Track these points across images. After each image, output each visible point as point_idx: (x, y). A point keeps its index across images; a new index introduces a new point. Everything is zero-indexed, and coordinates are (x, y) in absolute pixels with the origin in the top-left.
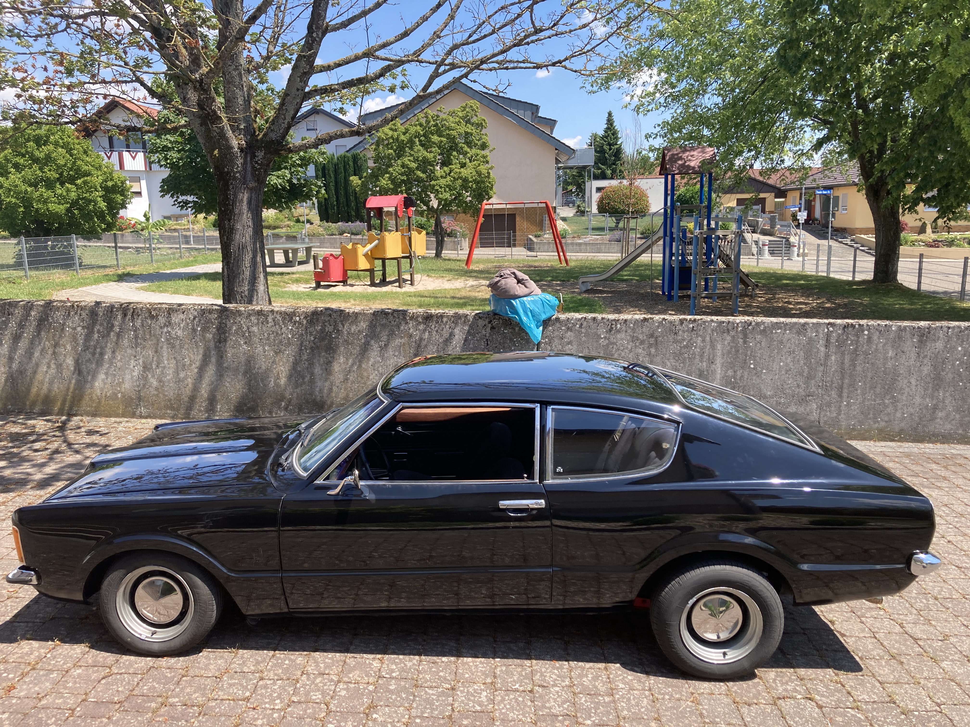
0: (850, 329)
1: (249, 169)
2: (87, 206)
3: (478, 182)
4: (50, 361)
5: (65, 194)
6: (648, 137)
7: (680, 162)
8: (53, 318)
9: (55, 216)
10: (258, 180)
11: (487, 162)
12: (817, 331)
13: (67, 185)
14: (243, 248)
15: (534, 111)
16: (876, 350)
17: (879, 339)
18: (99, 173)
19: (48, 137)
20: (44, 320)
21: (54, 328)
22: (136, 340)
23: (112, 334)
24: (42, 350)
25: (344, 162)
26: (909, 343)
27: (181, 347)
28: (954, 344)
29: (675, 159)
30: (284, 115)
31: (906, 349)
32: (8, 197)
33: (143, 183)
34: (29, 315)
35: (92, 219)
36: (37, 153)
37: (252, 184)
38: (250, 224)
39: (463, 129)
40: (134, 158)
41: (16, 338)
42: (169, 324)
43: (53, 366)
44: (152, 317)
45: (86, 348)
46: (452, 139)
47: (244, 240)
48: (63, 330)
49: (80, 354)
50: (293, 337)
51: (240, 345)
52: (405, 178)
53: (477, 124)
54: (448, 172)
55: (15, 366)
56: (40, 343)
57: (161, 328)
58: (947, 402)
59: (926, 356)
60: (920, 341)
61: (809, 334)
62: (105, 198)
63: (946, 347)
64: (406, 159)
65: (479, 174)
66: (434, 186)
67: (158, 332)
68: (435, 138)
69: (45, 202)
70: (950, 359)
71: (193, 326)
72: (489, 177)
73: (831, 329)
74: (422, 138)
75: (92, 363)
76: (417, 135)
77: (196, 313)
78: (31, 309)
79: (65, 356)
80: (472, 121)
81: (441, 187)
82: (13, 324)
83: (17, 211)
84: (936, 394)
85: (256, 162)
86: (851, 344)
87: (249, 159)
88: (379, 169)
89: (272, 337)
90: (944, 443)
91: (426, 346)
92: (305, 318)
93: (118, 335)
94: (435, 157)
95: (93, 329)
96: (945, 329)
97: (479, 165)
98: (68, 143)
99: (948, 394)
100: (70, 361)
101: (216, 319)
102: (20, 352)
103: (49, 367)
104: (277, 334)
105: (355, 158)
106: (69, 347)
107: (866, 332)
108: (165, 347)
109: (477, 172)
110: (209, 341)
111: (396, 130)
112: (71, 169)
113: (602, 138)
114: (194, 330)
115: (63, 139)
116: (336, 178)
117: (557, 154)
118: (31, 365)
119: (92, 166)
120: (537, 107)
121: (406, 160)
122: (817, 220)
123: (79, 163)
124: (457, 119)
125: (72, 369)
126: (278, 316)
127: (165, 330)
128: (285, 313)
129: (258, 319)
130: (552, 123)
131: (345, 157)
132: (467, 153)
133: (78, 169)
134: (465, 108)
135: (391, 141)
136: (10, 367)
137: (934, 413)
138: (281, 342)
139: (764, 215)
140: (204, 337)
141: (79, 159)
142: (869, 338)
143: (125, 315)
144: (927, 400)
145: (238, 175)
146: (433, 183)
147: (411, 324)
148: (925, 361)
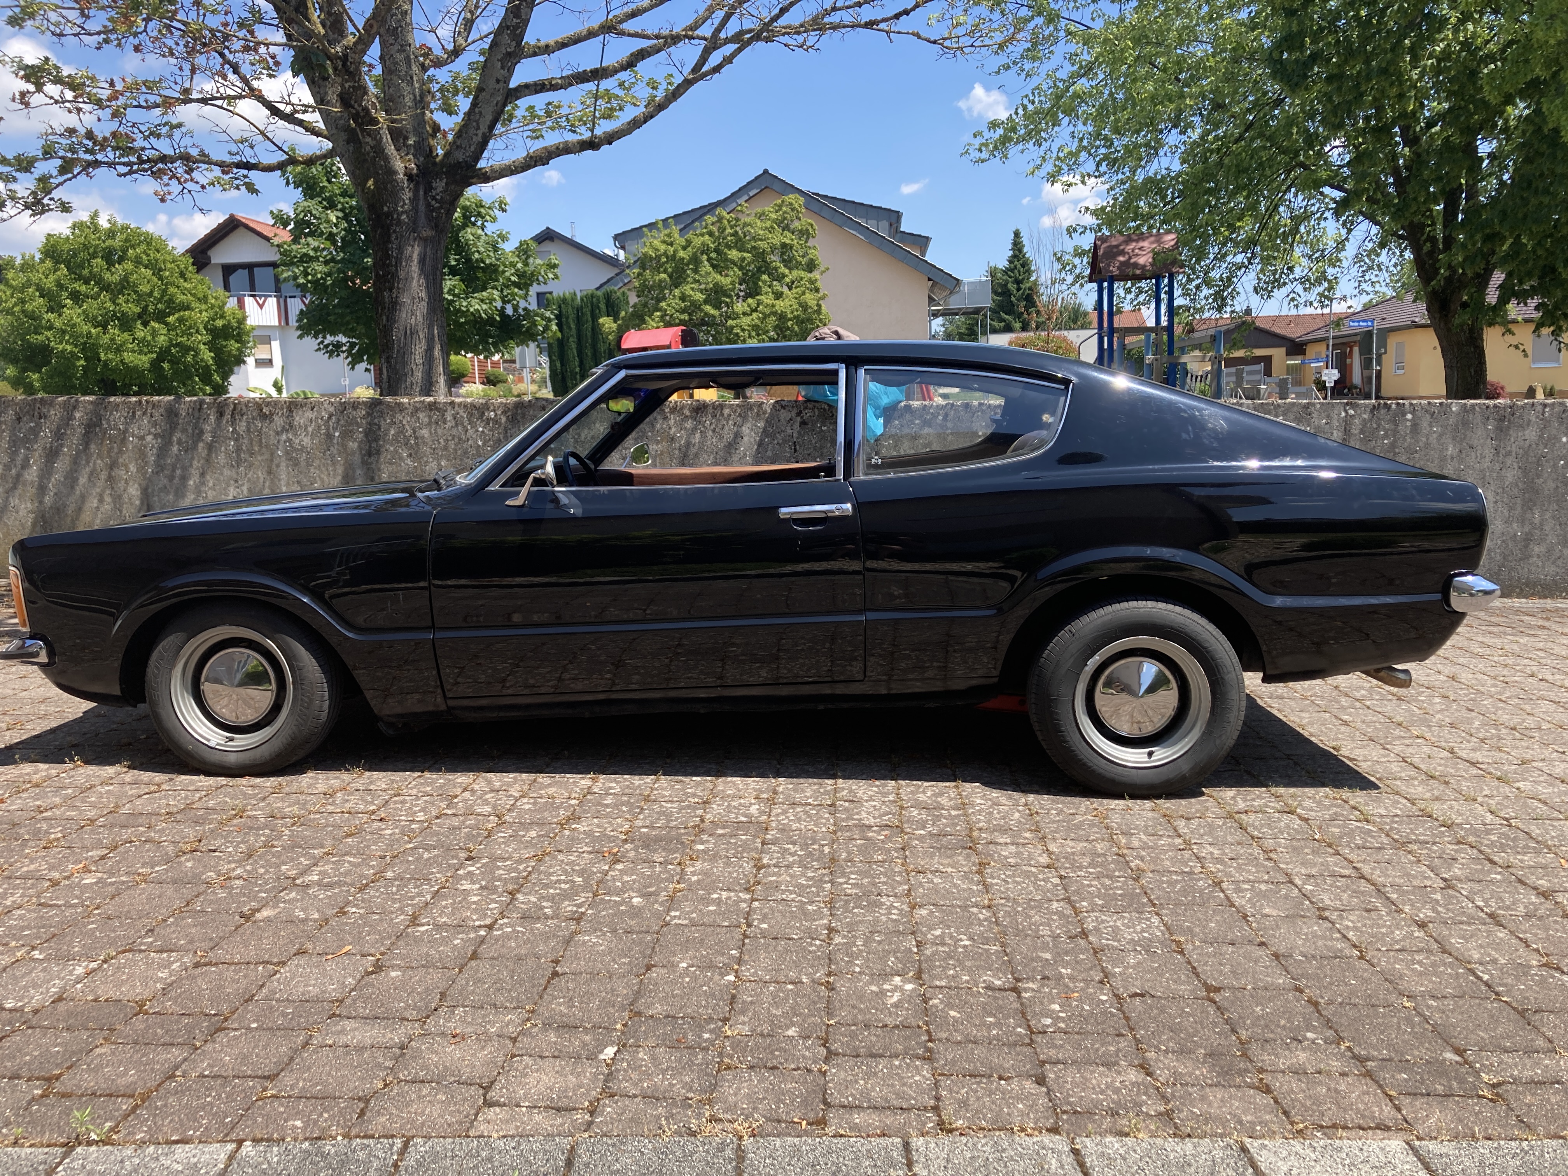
0: (1383, 411)
1: (422, 208)
2: (183, 356)
3: (802, 322)
4: (103, 492)
5: (149, 338)
6: (1071, 231)
7: (1121, 259)
8: (108, 421)
9: (133, 372)
10: (436, 226)
11: (817, 290)
12: (1328, 417)
13: (153, 323)
14: (412, 334)
15: (894, 220)
16: (1427, 445)
17: (1431, 426)
18: (204, 307)
19: (125, 251)
20: (95, 425)
21: (109, 439)
22: (238, 455)
23: (201, 445)
24: (91, 473)
25: (592, 303)
26: (1480, 432)
27: (309, 465)
28: (1554, 432)
29: (1114, 252)
30: (477, 122)
31: (1475, 443)
32: (61, 343)
33: (276, 345)
34: (71, 417)
35: (190, 377)
36: (107, 276)
37: (427, 233)
38: (423, 295)
39: (777, 239)
40: (261, 306)
41: (52, 454)
42: (290, 427)
43: (108, 499)
44: (264, 417)
45: (160, 467)
46: (760, 255)
47: (413, 321)
48: (124, 440)
49: (150, 479)
50: (484, 444)
51: (401, 459)
52: (685, 317)
53: (801, 231)
54: (754, 306)
55: (48, 500)
56: (88, 463)
57: (278, 433)
58: (1547, 528)
59: (1509, 453)
60: (1499, 429)
61: (1315, 420)
62: (212, 346)
63: (1541, 437)
64: (688, 287)
65: (804, 307)
66: (732, 327)
67: (273, 441)
68: (734, 254)
69: (119, 350)
70: (1549, 456)
71: (328, 429)
72: (819, 311)
73: (1351, 412)
74: (713, 255)
75: (168, 493)
76: (705, 250)
77: (332, 409)
78: (75, 407)
79: (126, 482)
80: (792, 227)
81: (743, 330)
82: (46, 433)
83: (74, 365)
84: (1529, 516)
85: (434, 198)
86: (1386, 436)
87: (421, 193)
88: (645, 305)
89: (452, 445)
90: (1546, 597)
91: (696, 455)
92: (504, 412)
93: (210, 447)
94: (733, 283)
95: (170, 438)
96: (1539, 408)
97: (804, 293)
98: (157, 260)
99: (1548, 516)
100: (134, 491)
101: (363, 418)
102: (57, 476)
103: (101, 501)
104: (460, 439)
105: (608, 297)
106: (133, 468)
107: (1409, 416)
108: (283, 464)
109: (800, 305)
110: (353, 453)
111: (671, 244)
112: (160, 301)
113: (1005, 272)
114: (329, 436)
115: (148, 255)
116: (579, 330)
117: (931, 289)
118: (72, 499)
119: (194, 295)
120: (898, 215)
121: (687, 289)
122: (1356, 388)
123: (172, 290)
124: (768, 224)
125: (138, 502)
126: (461, 412)
127: (284, 437)
128: (473, 406)
129: (430, 417)
130: (923, 242)
131: (592, 296)
132: (784, 276)
133: (171, 301)
134: (780, 206)
135: (664, 259)
136: (41, 502)
137: (1526, 546)
138: (466, 452)
139: (1268, 379)
140: (344, 446)
141: (173, 284)
142: (1415, 426)
143: (221, 414)
144: (1515, 525)
145: (404, 217)
146: (730, 322)
147: (673, 419)
148: (1509, 462)
